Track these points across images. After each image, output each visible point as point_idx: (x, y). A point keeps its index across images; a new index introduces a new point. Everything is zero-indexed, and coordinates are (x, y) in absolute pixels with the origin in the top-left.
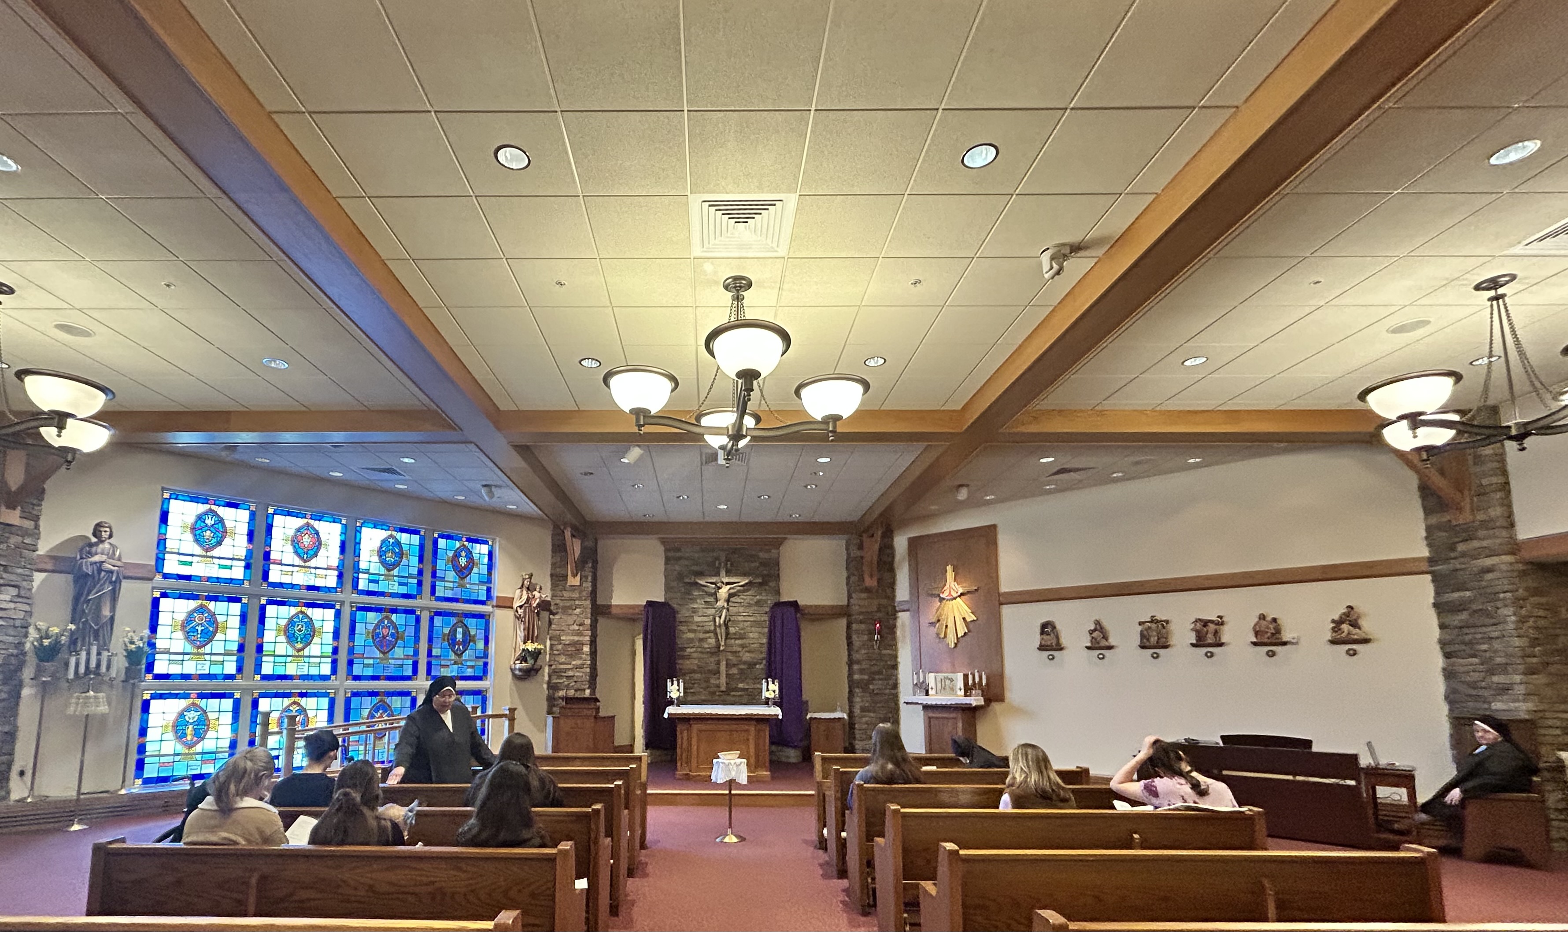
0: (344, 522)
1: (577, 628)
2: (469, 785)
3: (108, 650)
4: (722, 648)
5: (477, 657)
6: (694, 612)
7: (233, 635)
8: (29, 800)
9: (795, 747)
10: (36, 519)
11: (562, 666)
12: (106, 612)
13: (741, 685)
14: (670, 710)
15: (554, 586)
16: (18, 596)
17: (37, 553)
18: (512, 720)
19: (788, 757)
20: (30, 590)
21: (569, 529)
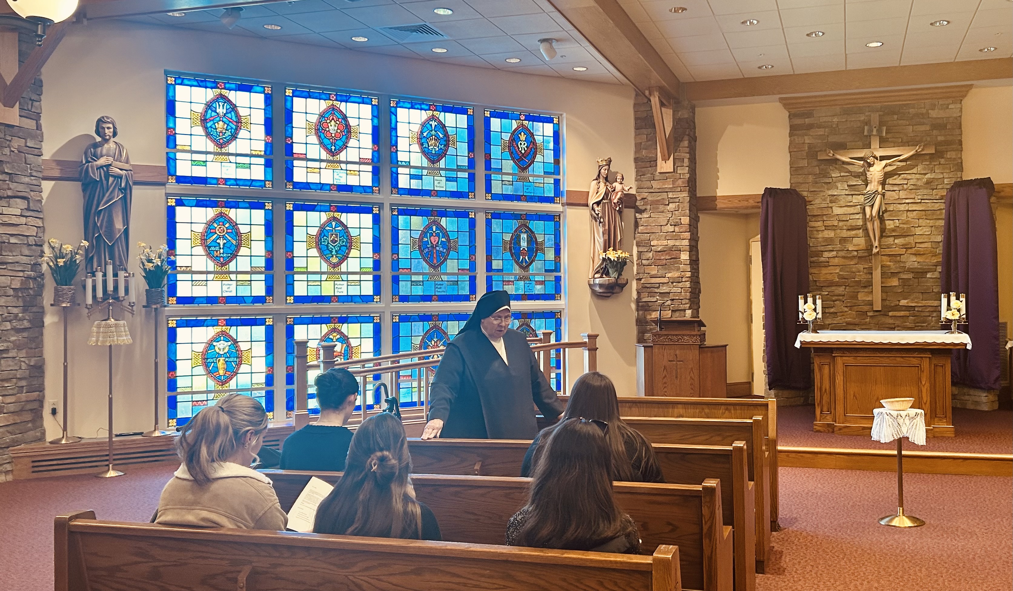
0: (375, 102)
1: (671, 229)
2: (532, 442)
3: (126, 270)
4: (875, 251)
5: (546, 271)
6: (831, 202)
7: (259, 248)
8: (64, 442)
9: (989, 389)
10: (37, 117)
11: (654, 280)
12: (119, 225)
13: (903, 302)
14: (804, 337)
15: (640, 175)
16: (28, 209)
17: (43, 158)
18: (593, 350)
19: (977, 403)
20: (40, 201)
21: (656, 94)
